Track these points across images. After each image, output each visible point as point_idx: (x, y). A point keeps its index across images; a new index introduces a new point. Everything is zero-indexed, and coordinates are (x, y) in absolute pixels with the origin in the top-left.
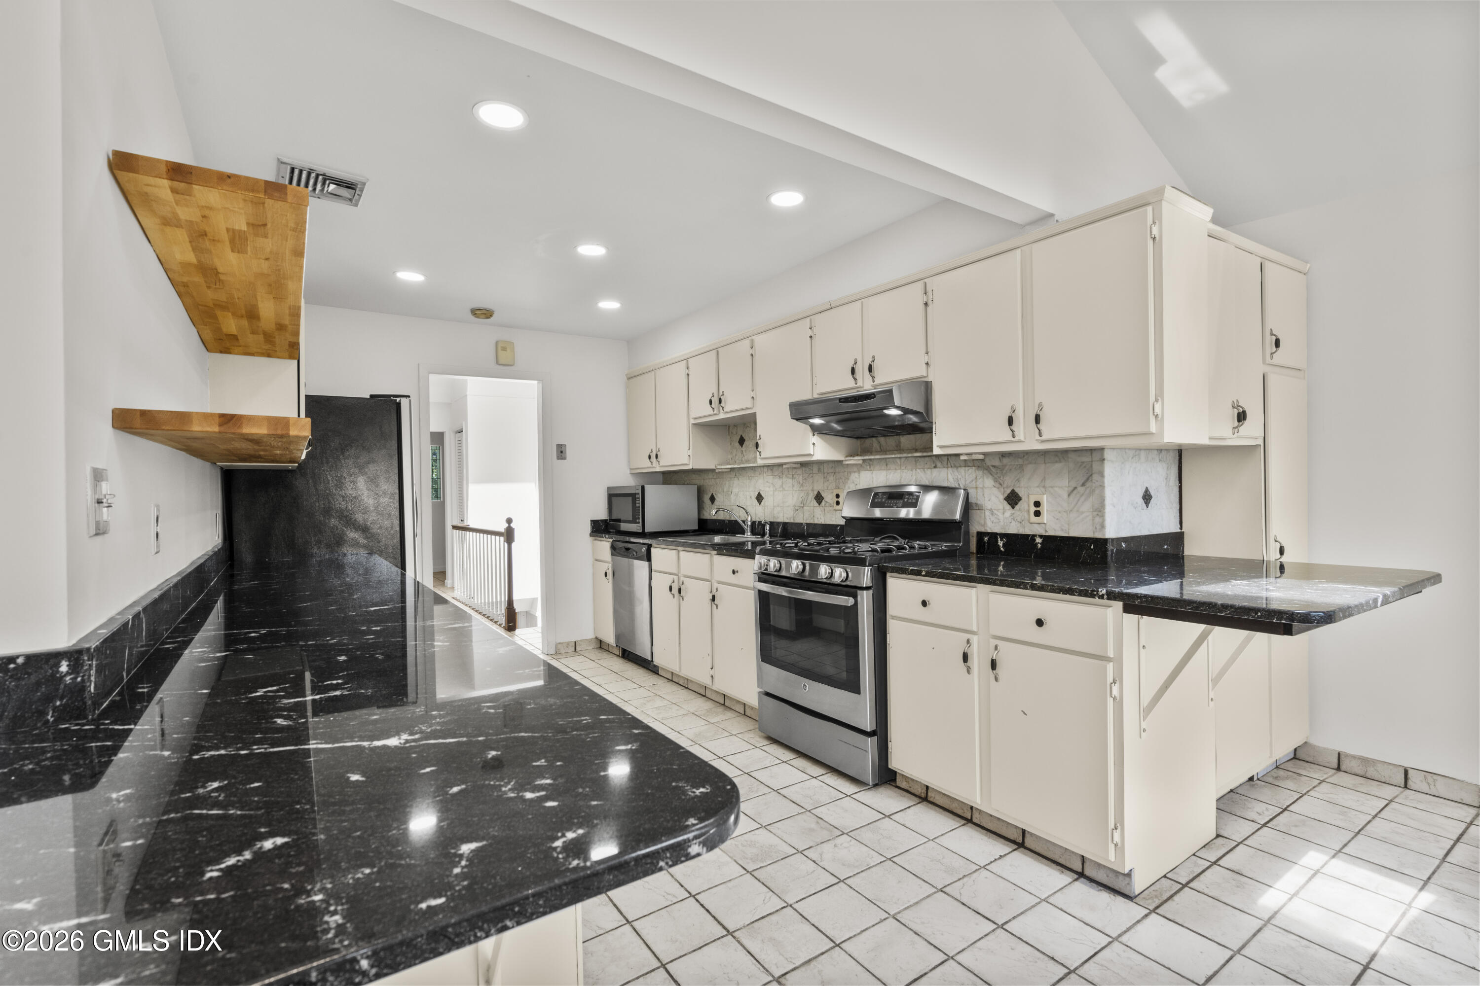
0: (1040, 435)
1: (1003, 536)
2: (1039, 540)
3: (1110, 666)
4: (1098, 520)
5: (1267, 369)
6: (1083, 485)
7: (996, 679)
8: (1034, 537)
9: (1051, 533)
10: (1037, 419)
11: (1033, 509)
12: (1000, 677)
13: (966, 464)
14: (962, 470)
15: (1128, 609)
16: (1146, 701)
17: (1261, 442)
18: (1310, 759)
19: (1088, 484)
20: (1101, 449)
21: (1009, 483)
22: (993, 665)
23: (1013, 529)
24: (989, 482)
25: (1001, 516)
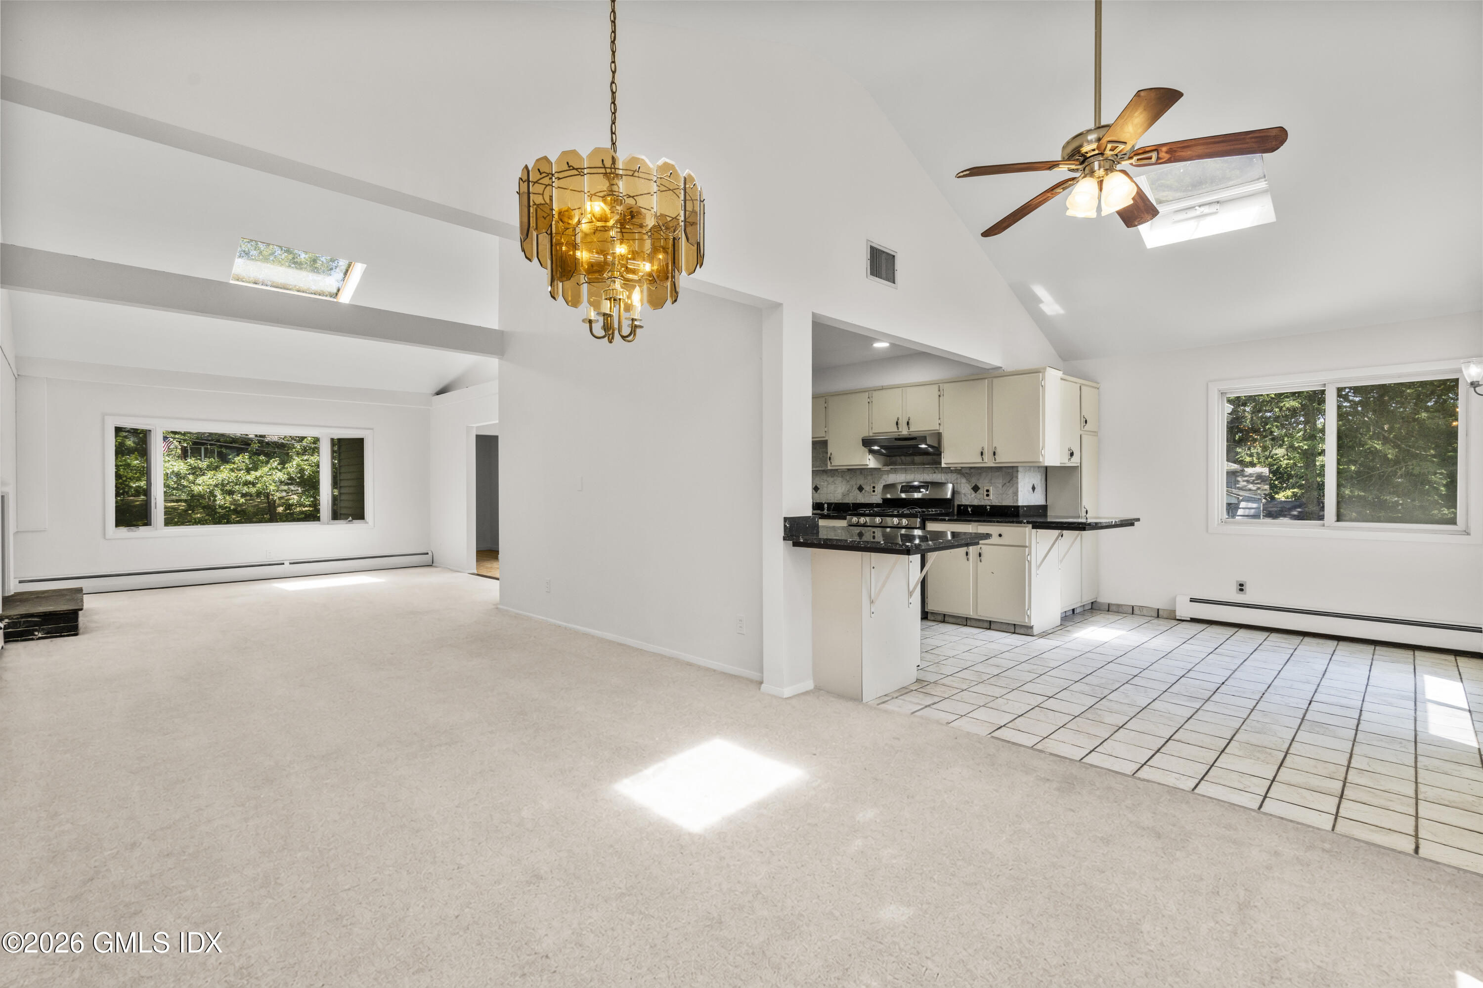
0: (995, 460)
1: (971, 506)
2: (988, 507)
3: (1027, 549)
4: (1015, 497)
5: (1082, 433)
6: (1009, 482)
7: (981, 561)
8: (986, 506)
9: (994, 504)
10: (994, 454)
11: (986, 493)
12: (982, 560)
13: (952, 472)
14: (950, 475)
15: (1033, 528)
16: (1038, 563)
17: (1079, 465)
18: (1098, 608)
19: (1011, 482)
20: (1017, 467)
21: (974, 481)
22: (980, 555)
23: (976, 502)
24: (964, 481)
25: (969, 496)
